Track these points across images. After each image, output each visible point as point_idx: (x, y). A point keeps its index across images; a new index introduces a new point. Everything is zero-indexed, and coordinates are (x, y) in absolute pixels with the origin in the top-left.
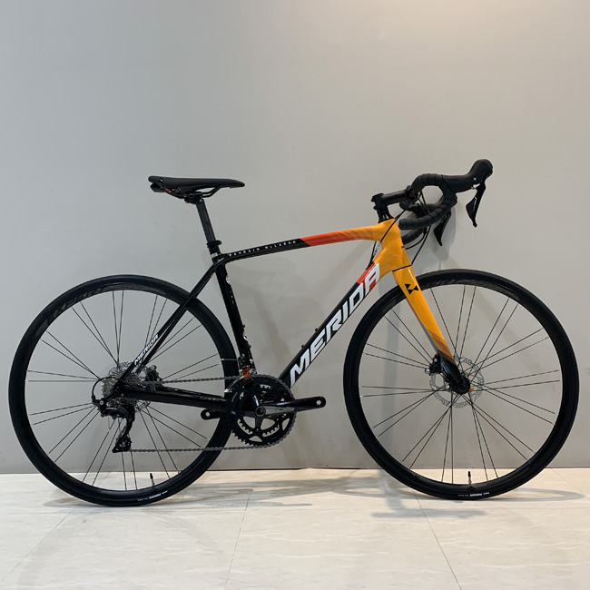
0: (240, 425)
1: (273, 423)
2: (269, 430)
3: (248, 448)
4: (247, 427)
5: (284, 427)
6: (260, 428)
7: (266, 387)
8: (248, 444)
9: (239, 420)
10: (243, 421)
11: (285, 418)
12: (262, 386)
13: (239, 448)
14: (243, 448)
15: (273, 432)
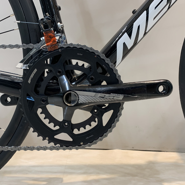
0: (42, 117)
1: (89, 115)
2: (83, 124)
3: (51, 149)
4: (52, 119)
5: (105, 122)
6: (69, 122)
7: (81, 63)
8: (52, 144)
9: (40, 110)
10: (45, 112)
11: (107, 109)
12: (74, 62)
13: (39, 149)
14: (45, 149)
15: (88, 128)
